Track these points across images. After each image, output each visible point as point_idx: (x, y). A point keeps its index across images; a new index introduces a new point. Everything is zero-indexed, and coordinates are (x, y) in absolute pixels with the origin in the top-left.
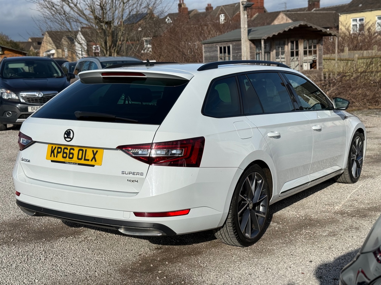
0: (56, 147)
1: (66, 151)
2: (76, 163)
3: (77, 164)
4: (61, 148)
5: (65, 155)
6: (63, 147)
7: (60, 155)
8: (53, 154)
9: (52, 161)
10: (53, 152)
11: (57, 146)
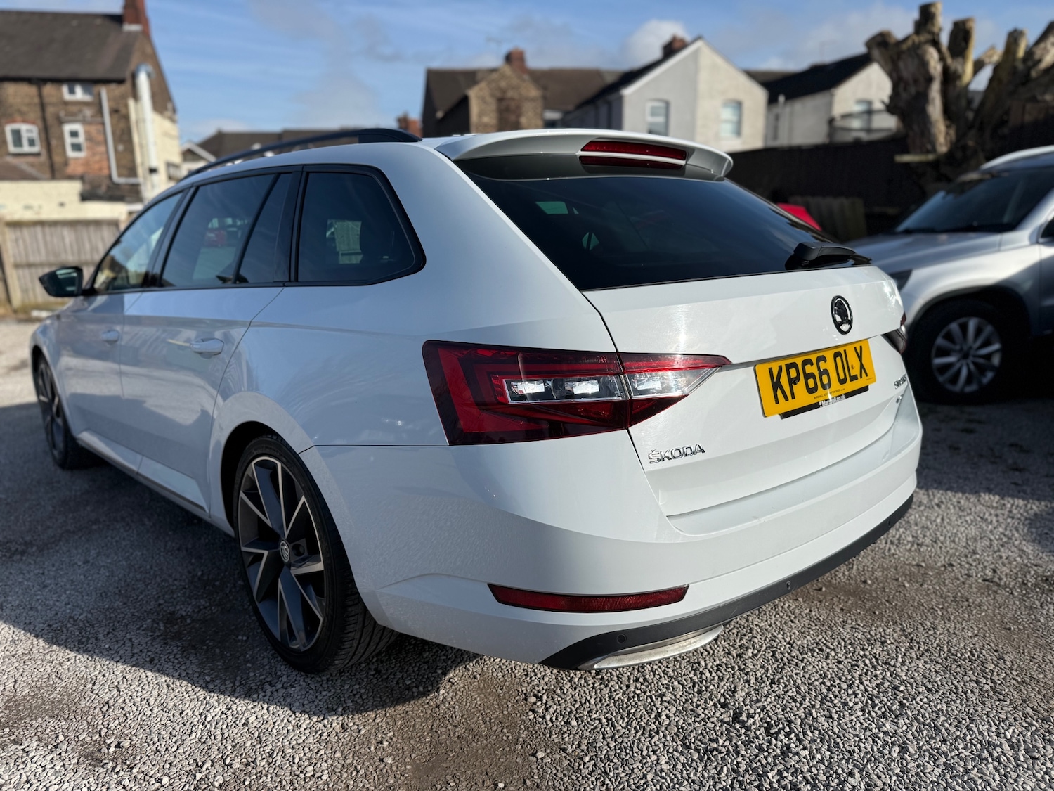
0: (780, 367)
1: (809, 369)
2: (840, 396)
3: (844, 396)
4: (794, 365)
5: (811, 383)
6: (799, 361)
7: (800, 387)
8: (779, 390)
9: (785, 415)
10: (776, 385)
11: (783, 363)
